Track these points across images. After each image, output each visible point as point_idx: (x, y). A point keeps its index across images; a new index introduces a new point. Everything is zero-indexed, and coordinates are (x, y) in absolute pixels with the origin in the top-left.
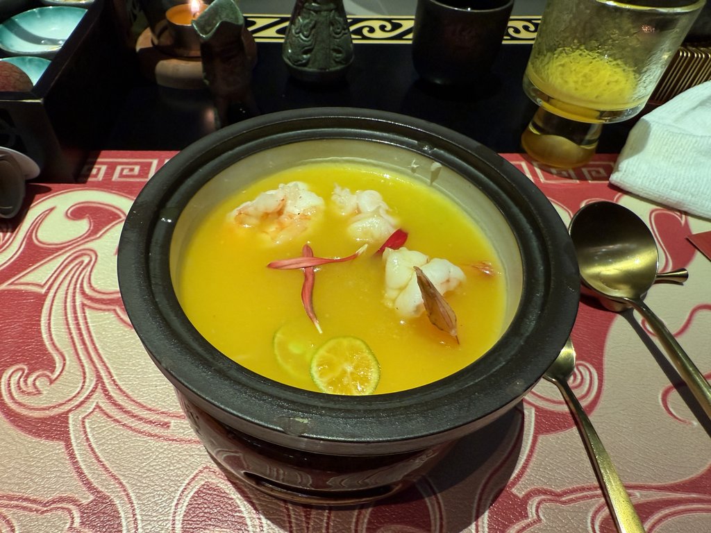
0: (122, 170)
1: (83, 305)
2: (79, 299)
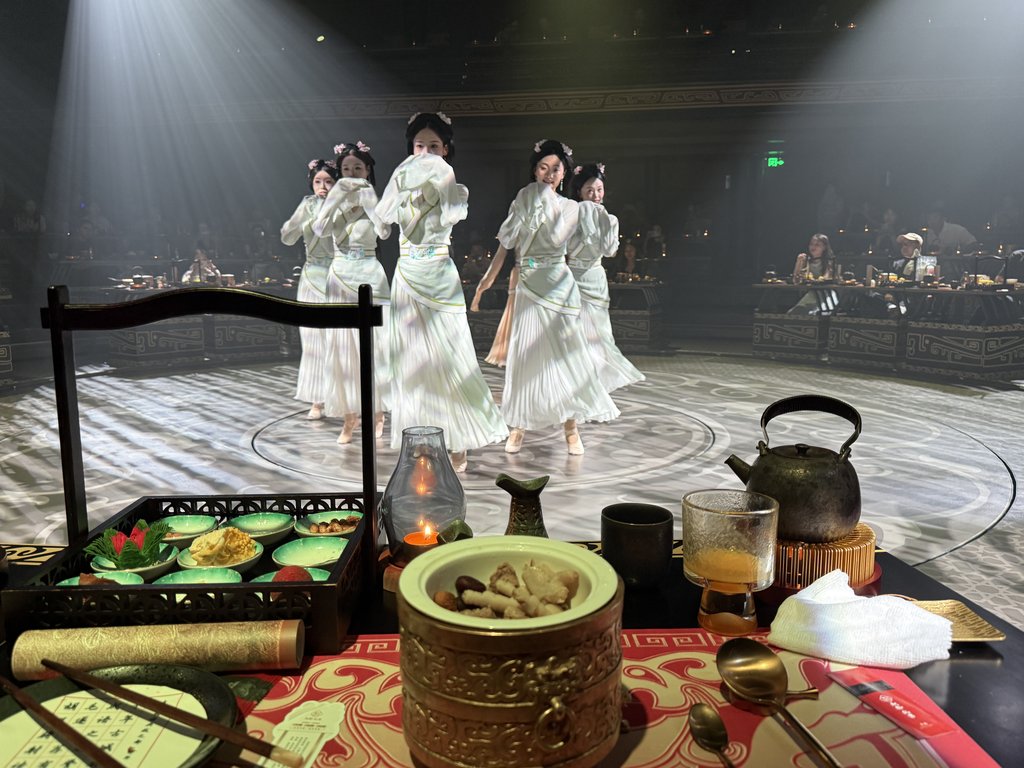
0: (374, 647)
1: (360, 722)
2: (356, 719)
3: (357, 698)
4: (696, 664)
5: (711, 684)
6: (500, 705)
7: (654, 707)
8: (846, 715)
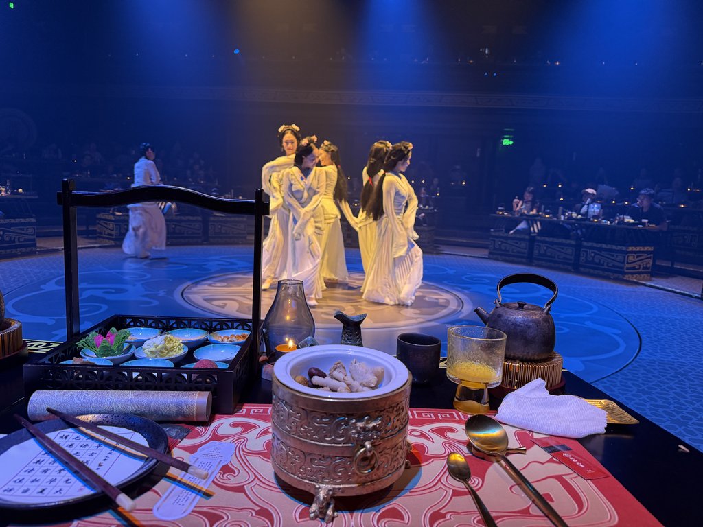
0: (254, 411)
1: (244, 455)
2: (242, 452)
3: (243, 440)
4: (452, 430)
5: (461, 442)
6: (333, 445)
7: (426, 454)
8: (543, 464)
